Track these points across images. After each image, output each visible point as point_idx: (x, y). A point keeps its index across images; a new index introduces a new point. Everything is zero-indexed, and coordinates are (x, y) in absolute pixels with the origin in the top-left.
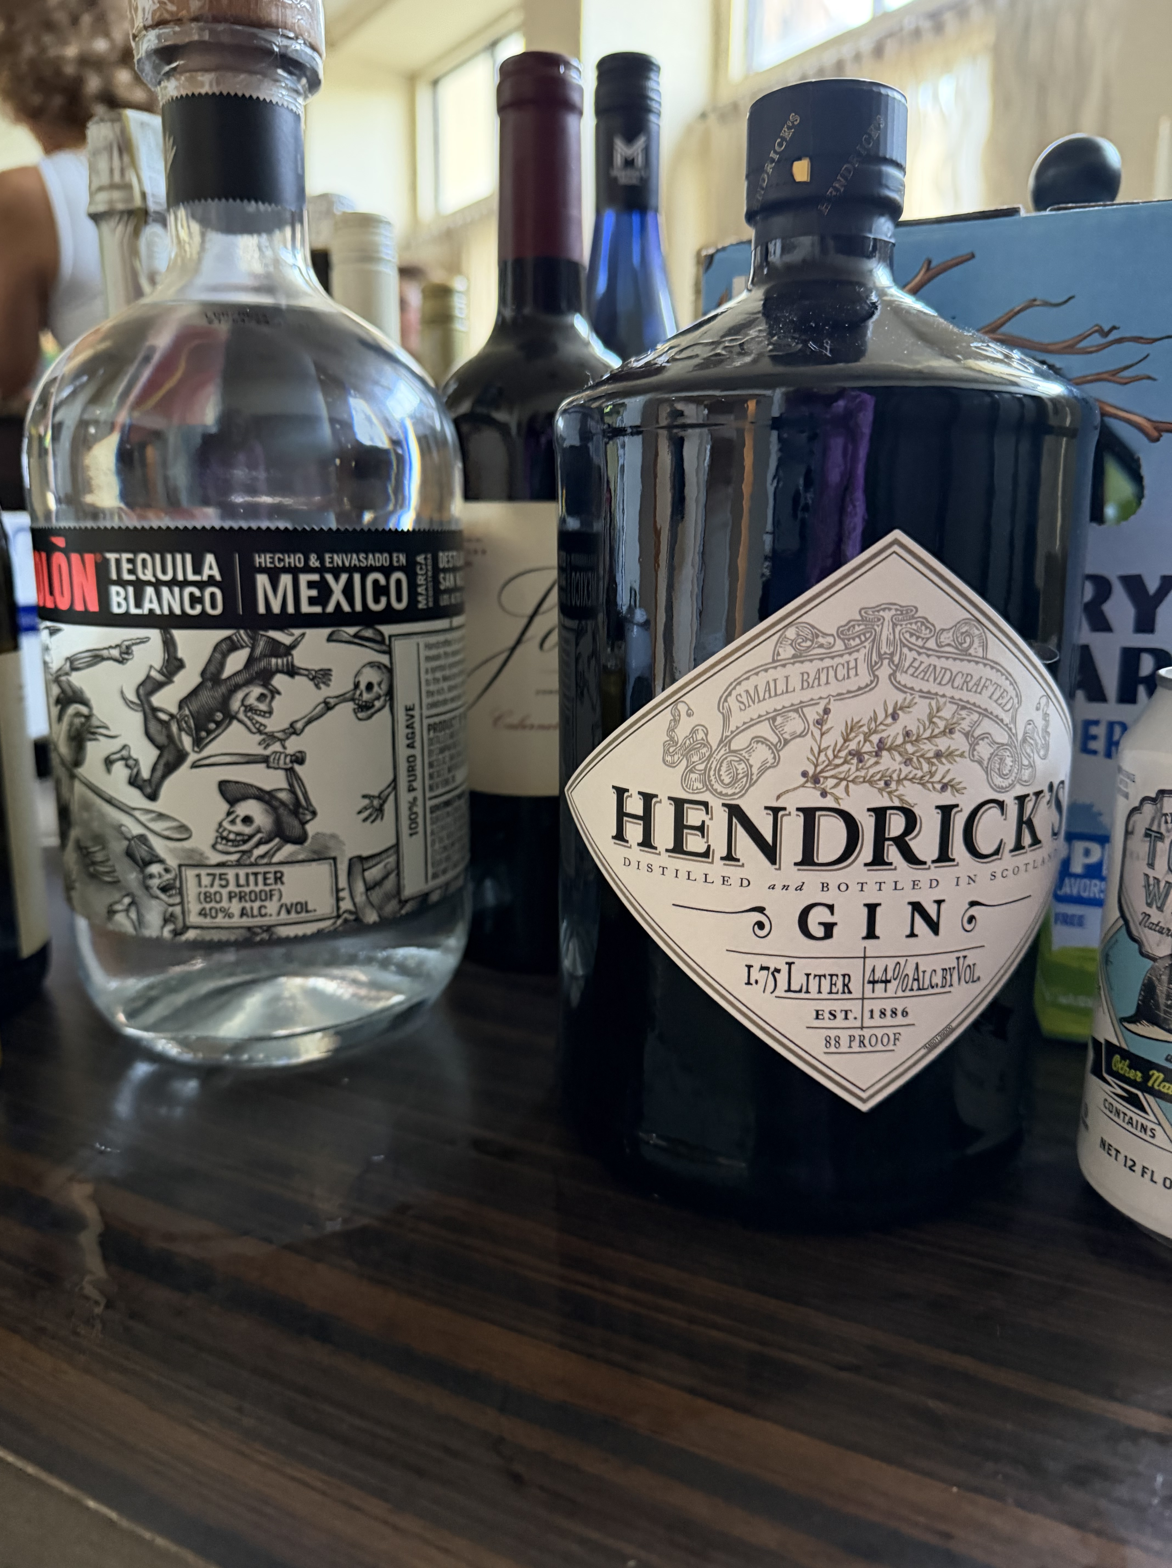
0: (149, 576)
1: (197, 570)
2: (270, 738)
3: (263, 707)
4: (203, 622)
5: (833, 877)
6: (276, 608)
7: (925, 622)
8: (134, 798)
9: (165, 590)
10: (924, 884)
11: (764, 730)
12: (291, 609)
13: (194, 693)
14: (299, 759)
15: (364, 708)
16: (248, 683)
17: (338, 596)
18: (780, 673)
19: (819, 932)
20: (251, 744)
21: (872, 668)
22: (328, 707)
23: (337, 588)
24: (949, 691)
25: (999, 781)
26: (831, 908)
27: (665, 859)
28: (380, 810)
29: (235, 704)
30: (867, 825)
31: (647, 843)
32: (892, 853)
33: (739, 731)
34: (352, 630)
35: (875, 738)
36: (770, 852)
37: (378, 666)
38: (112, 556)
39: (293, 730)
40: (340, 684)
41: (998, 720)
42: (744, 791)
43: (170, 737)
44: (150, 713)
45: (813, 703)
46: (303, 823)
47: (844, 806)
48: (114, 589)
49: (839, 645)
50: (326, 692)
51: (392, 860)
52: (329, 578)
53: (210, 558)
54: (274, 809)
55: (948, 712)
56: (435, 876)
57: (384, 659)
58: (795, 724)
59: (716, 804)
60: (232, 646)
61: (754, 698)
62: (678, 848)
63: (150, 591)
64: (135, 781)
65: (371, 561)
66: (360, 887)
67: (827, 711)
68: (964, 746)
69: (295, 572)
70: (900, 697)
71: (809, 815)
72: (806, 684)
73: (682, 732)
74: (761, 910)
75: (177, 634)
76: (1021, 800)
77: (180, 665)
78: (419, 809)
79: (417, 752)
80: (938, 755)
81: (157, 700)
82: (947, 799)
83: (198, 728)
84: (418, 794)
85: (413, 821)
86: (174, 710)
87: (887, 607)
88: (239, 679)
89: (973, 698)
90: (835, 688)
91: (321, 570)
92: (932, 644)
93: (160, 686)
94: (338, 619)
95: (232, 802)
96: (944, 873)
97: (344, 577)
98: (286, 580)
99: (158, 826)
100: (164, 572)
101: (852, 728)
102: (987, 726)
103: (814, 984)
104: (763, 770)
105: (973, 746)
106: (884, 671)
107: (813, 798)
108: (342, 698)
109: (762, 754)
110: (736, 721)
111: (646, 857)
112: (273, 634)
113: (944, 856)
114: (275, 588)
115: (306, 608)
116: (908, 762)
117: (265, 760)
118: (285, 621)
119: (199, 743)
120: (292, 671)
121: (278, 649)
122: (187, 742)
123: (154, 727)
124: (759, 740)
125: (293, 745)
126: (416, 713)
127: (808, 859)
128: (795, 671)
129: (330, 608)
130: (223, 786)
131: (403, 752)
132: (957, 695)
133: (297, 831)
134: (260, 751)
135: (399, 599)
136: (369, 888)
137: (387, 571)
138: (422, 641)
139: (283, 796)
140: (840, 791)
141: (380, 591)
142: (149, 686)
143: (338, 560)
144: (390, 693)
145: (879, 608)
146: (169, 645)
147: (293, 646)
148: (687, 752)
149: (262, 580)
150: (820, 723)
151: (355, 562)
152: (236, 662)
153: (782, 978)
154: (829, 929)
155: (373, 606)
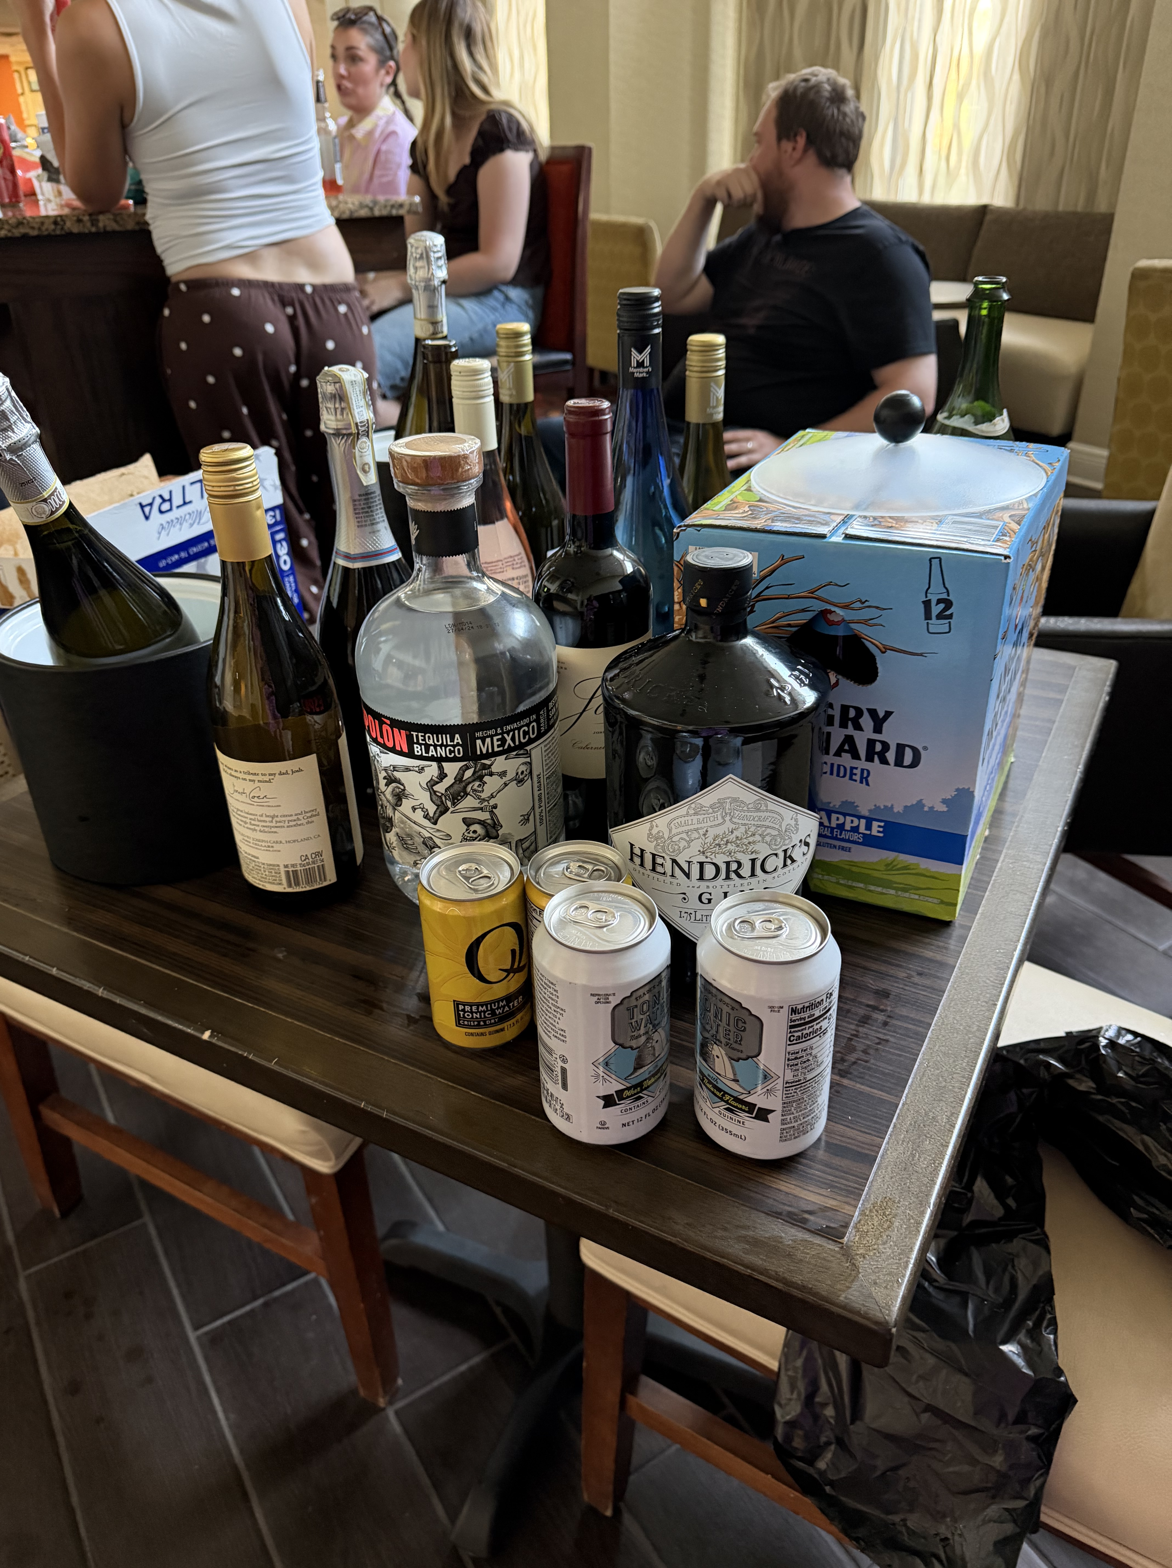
0: (431, 742)
1: (452, 740)
2: (484, 800)
3: (480, 789)
4: (455, 760)
5: (711, 884)
6: (484, 751)
7: (742, 802)
8: (426, 823)
9: (438, 748)
10: (746, 884)
11: (684, 836)
12: (490, 751)
13: (452, 785)
14: (495, 807)
15: (520, 782)
16: (474, 781)
17: (509, 741)
18: (689, 818)
19: (706, 901)
20: (476, 803)
21: (723, 817)
22: (506, 785)
23: (508, 739)
24: (753, 822)
25: (774, 847)
26: (710, 894)
27: (649, 872)
28: (528, 819)
29: (469, 789)
30: (723, 867)
31: (642, 865)
32: (733, 875)
33: (674, 835)
34: (515, 753)
35: (725, 840)
36: (688, 875)
37: (525, 763)
38: (414, 734)
39: (492, 796)
40: (511, 775)
41: (773, 828)
42: (677, 855)
43: (442, 802)
44: (433, 793)
45: (701, 828)
46: (497, 831)
47: (714, 861)
48: (415, 746)
49: (711, 810)
50: (505, 779)
51: (533, 838)
52: (505, 735)
53: (457, 736)
54: (485, 827)
55: (752, 829)
56: (551, 837)
57: (528, 760)
58: (695, 835)
59: (667, 858)
60: (467, 768)
61: (680, 825)
62: (654, 869)
63: (432, 748)
64: (426, 817)
65: (522, 723)
66: (521, 851)
67: (707, 831)
68: (760, 838)
69: (492, 737)
70: (734, 826)
71: (702, 864)
72: (699, 822)
73: (655, 831)
74: (684, 894)
75: (443, 764)
76: (785, 851)
77: (446, 776)
78: (544, 814)
79: (542, 791)
80: (749, 843)
81: (435, 788)
82: (753, 856)
83: (454, 799)
84: (543, 808)
85: (541, 819)
86: (443, 792)
87: (728, 798)
88: (470, 780)
89: (764, 823)
90: (709, 824)
91: (502, 734)
92: (745, 808)
93: (437, 783)
94: (510, 749)
95: (468, 825)
96: (753, 880)
97: (511, 734)
98: (488, 740)
99: (437, 834)
100: (438, 741)
101: (716, 837)
102: (769, 831)
103: (704, 918)
104: (684, 849)
105: (763, 839)
106: (728, 818)
107: (702, 859)
108: (511, 780)
109: (683, 844)
110: (674, 831)
111: (642, 870)
112: (483, 761)
113: (753, 874)
114: (484, 745)
115: (496, 749)
116: (738, 846)
117: (481, 809)
118: (488, 756)
119: (454, 804)
120: (491, 774)
121: (485, 767)
122: (449, 804)
123: (434, 798)
124: (682, 839)
125: (492, 802)
126: (541, 776)
127: (701, 878)
128: (695, 818)
129: (506, 747)
130: (465, 820)
131: (536, 793)
132: (756, 823)
133: (495, 834)
134: (479, 806)
135: (533, 734)
136: (524, 851)
137: (528, 725)
138: (542, 745)
139: (489, 821)
140: (712, 857)
141: (526, 733)
142: (432, 783)
143: (509, 728)
144: (531, 773)
145: (725, 799)
146: (441, 768)
147: (491, 765)
148: (657, 839)
149: (479, 742)
150: (704, 835)
151: (516, 726)
152: (469, 773)
153: (693, 916)
154: (710, 901)
155: (523, 741)
